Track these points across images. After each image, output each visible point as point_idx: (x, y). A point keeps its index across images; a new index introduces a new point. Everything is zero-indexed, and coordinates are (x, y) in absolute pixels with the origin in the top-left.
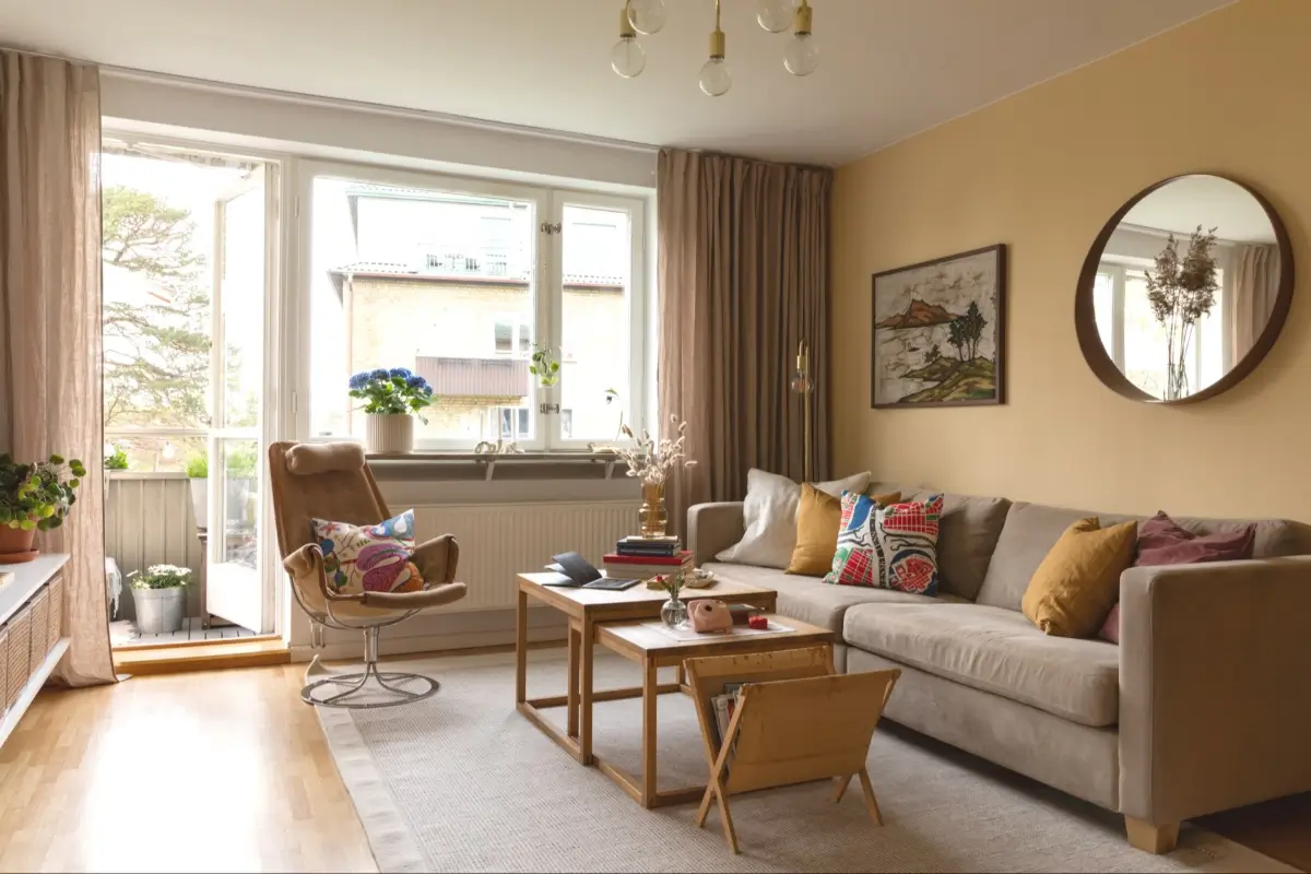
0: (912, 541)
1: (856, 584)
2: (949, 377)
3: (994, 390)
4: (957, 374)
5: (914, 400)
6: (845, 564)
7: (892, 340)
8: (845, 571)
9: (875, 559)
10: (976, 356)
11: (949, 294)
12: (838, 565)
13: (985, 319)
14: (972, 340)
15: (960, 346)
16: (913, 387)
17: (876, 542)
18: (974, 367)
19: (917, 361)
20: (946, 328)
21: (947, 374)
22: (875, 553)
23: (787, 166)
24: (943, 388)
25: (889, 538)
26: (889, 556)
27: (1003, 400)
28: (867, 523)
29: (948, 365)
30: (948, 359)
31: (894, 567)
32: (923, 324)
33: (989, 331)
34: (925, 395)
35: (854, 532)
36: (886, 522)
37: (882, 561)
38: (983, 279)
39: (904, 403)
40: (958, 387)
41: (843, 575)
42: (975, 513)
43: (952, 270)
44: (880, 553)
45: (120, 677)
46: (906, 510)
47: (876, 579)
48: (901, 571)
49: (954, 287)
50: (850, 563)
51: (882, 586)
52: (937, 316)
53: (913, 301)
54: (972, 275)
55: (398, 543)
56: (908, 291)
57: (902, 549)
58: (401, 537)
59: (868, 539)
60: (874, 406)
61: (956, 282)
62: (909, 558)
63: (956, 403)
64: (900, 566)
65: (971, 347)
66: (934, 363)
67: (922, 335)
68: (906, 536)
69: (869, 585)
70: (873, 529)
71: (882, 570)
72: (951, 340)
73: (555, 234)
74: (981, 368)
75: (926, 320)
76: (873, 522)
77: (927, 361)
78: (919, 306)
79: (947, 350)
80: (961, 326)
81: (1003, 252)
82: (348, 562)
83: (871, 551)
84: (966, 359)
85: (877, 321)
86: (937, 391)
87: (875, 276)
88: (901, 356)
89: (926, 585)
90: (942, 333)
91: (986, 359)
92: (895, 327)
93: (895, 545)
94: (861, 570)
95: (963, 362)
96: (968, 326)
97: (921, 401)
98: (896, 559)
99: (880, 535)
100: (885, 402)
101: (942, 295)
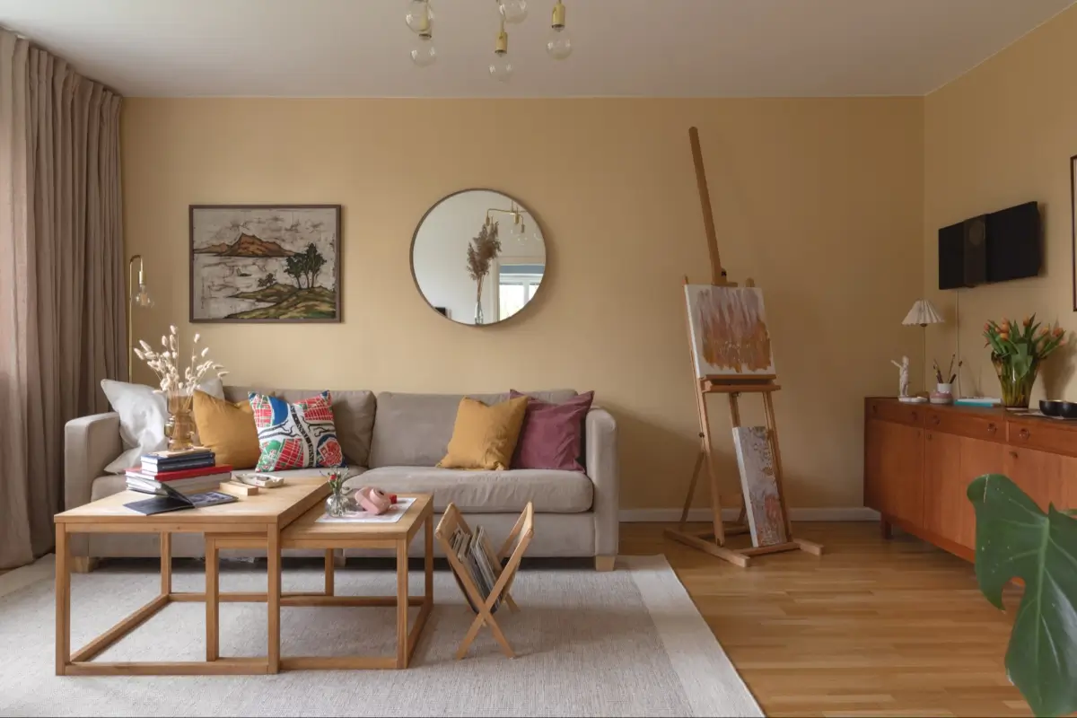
0: (326, 428)
1: (289, 468)
2: (286, 300)
3: (334, 312)
4: (294, 298)
5: (246, 317)
6: (279, 454)
7: (217, 265)
8: (280, 459)
9: (305, 445)
10: (316, 286)
11: (286, 235)
12: (268, 457)
13: (324, 258)
14: (310, 274)
15: (298, 276)
16: (243, 306)
17: (303, 432)
18: (314, 293)
19: (250, 284)
20: (284, 261)
21: (286, 297)
22: (304, 441)
24: (280, 308)
25: (311, 428)
26: (315, 441)
27: (341, 320)
28: (290, 417)
29: (286, 290)
30: (285, 286)
31: (319, 449)
32: (254, 255)
33: (329, 268)
34: (258, 313)
35: (281, 426)
36: (306, 415)
37: (311, 446)
38: (322, 228)
39: (232, 318)
40: (296, 308)
41: (279, 463)
42: (355, 402)
43: (288, 218)
44: (308, 440)
46: (315, 405)
47: (306, 462)
48: (324, 451)
49: (291, 230)
50: (284, 452)
51: (310, 466)
52: (272, 251)
53: (243, 235)
54: (309, 223)
56: (235, 226)
57: (322, 434)
59: (296, 431)
60: (192, 320)
61: (292, 226)
62: (327, 441)
63: (293, 320)
64: (324, 448)
65: (310, 278)
66: (268, 288)
67: (254, 264)
68: (322, 425)
69: (299, 467)
70: (297, 422)
71: (311, 453)
72: (288, 271)
74: (319, 294)
75: (260, 253)
76: (295, 416)
77: (260, 285)
78: (251, 240)
79: (283, 278)
80: (299, 261)
81: (340, 210)
83: (300, 440)
84: (305, 286)
85: (195, 246)
86: (272, 311)
87: (192, 208)
88: (227, 280)
89: (341, 459)
91: (326, 289)
92: (219, 254)
93: (317, 432)
94: (295, 456)
95: (300, 289)
96: (308, 261)
97: (254, 318)
98: (320, 443)
99: (305, 426)
100: (206, 317)
101: (277, 234)
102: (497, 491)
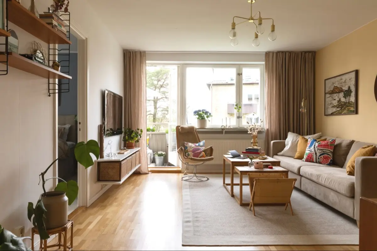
0: (325, 151)
1: (310, 162)
2: (343, 107)
3: (354, 110)
4: (345, 106)
5: (335, 113)
6: (307, 156)
7: (329, 97)
8: (307, 158)
9: (315, 156)
10: (350, 101)
11: (343, 84)
12: (305, 157)
13: (352, 91)
14: (349, 97)
15: (346, 98)
16: (334, 110)
17: (315, 151)
18: (349, 104)
19: (335, 103)
20: (342, 93)
22: (314, 154)
23: (302, 52)
24: (342, 110)
25: (318, 150)
26: (318, 154)
27: (357, 112)
28: (313, 146)
29: (343, 103)
30: (343, 102)
31: (319, 157)
32: (337, 93)
33: (353, 94)
34: (337, 112)
35: (310, 148)
36: (318, 146)
37: (316, 156)
38: (351, 80)
39: (332, 114)
40: (345, 110)
42: (344, 144)
43: (344, 78)
44: (316, 154)
45: (149, 173)
46: (324, 143)
47: (314, 160)
48: (321, 158)
50: (308, 156)
51: (316, 162)
52: (340, 90)
53: (335, 86)
54: (349, 79)
55: (200, 147)
56: (333, 84)
57: (322, 153)
58: (201, 146)
59: (313, 150)
60: (325, 115)
61: (345, 81)
62: (324, 155)
63: (345, 114)
66: (340, 103)
67: (337, 96)
68: (323, 150)
69: (313, 162)
70: (314, 147)
71: (316, 158)
72: (344, 97)
73: (241, 75)
74: (351, 104)
75: (338, 91)
76: (315, 146)
77: (338, 103)
78: (336, 88)
79: (343, 100)
80: (346, 93)
81: (357, 72)
82: (190, 151)
83: (313, 153)
84: (347, 102)
85: (326, 92)
86: (340, 111)
87: (325, 80)
89: (328, 162)
90: (342, 95)
91: (352, 102)
92: (330, 94)
93: (320, 152)
94: (311, 158)
95: (346, 103)
96: (348, 93)
97: (336, 114)
98: (320, 155)
99: (316, 149)
100: (328, 114)
101: (341, 85)
102: (327, 178)
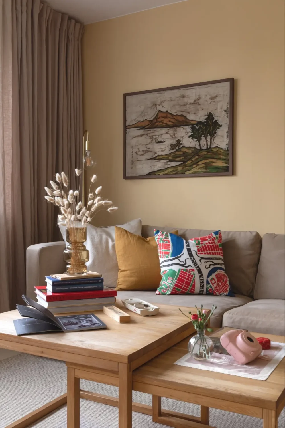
0: (216, 261)
1: (183, 293)
2: (190, 159)
3: (228, 167)
4: (197, 157)
5: (161, 174)
6: (175, 281)
7: (142, 135)
8: (176, 285)
9: (197, 275)
10: (213, 146)
11: (188, 107)
12: (166, 283)
13: (220, 124)
14: (209, 137)
15: (199, 140)
16: (159, 165)
17: (195, 264)
18: (211, 152)
19: (163, 149)
20: (188, 129)
21: (189, 157)
22: (196, 272)
24: (186, 166)
25: (203, 261)
26: (205, 272)
27: (233, 174)
28: (185, 251)
29: (190, 151)
30: (189, 148)
32: (167, 126)
33: (223, 132)
34: (169, 170)
35: (177, 258)
36: (198, 250)
37: (201, 276)
38: (218, 99)
39: (152, 175)
40: (198, 165)
41: (174, 288)
42: (243, 241)
43: (192, 94)
44: (200, 271)
46: (207, 242)
47: (197, 289)
48: (213, 282)
49: (193, 104)
50: (179, 280)
51: (201, 293)
53: (160, 111)
54: (209, 97)
56: (155, 105)
57: (212, 267)
59: (189, 262)
60: (126, 178)
61: (195, 101)
62: (216, 273)
63: (196, 175)
64: (213, 279)
65: (209, 140)
66: (177, 150)
67: (167, 133)
68: (212, 259)
69: (193, 293)
70: (191, 255)
71: (202, 283)
72: (192, 136)
74: (216, 153)
75: (171, 124)
76: (189, 250)
77: (171, 149)
78: (165, 115)
79: (189, 142)
80: (200, 128)
81: (233, 82)
83: (193, 270)
84: (205, 148)
85: (127, 124)
86: (180, 168)
87: (125, 95)
88: (149, 146)
89: (228, 289)
91: (221, 148)
92: (143, 128)
93: (208, 264)
94: (188, 284)
95: (201, 149)
96: (204, 129)
97: (167, 174)
98: (210, 274)
99: (197, 259)
100: (134, 175)
101: (184, 108)
